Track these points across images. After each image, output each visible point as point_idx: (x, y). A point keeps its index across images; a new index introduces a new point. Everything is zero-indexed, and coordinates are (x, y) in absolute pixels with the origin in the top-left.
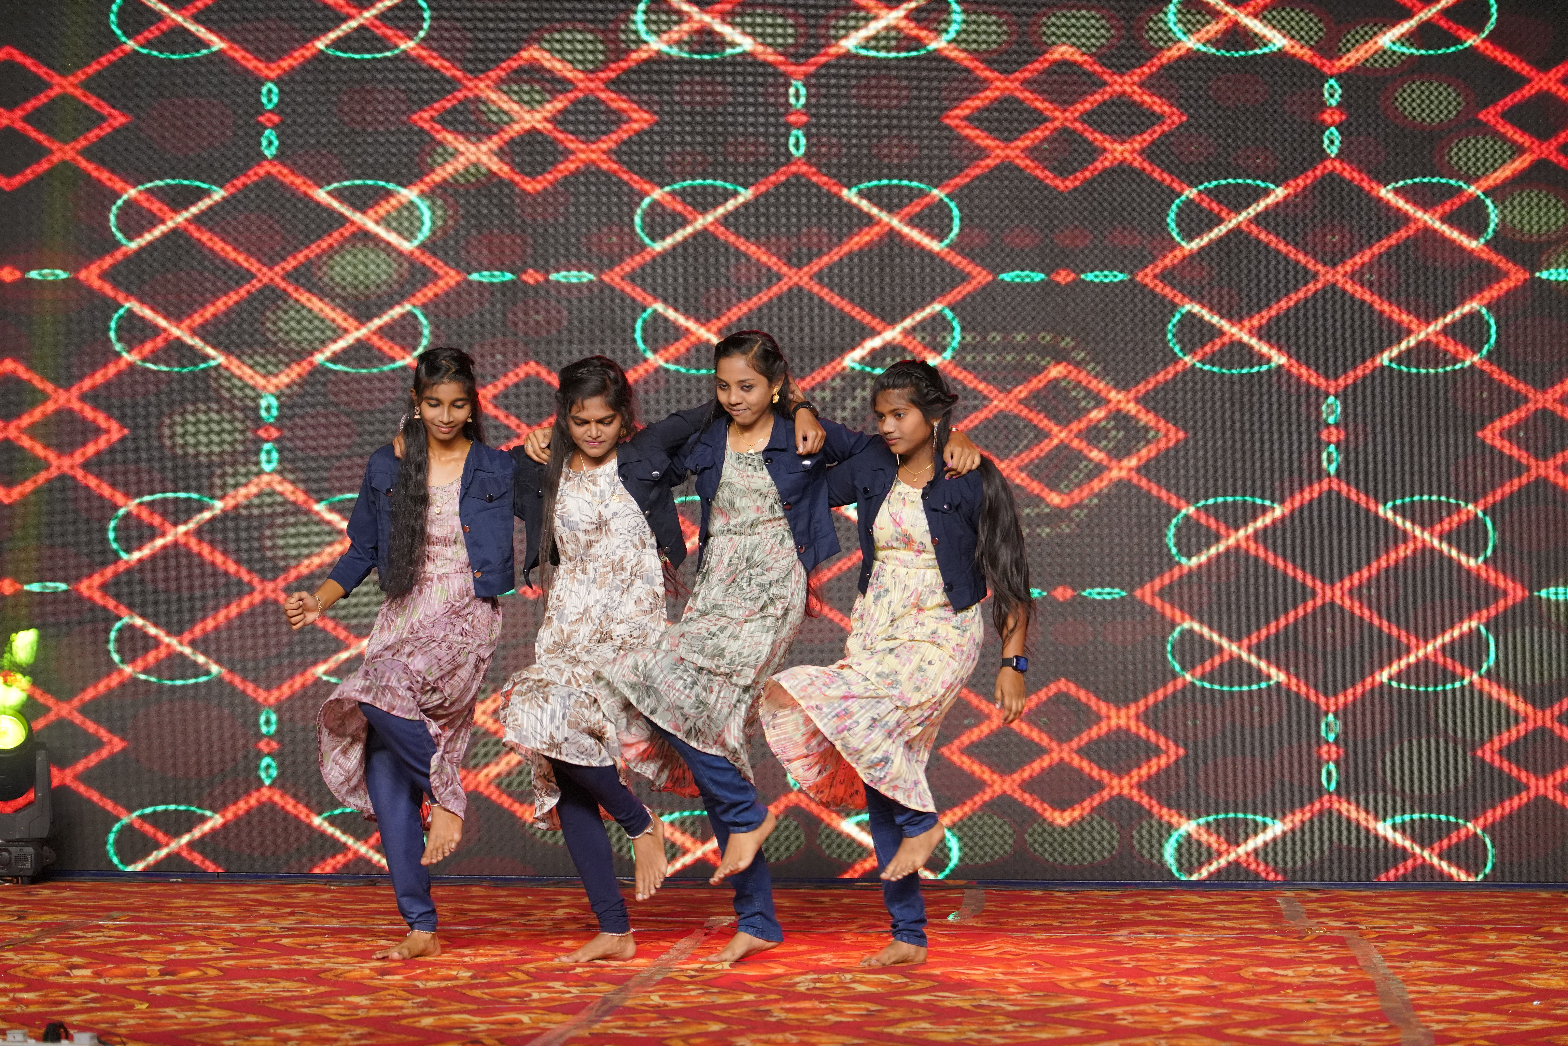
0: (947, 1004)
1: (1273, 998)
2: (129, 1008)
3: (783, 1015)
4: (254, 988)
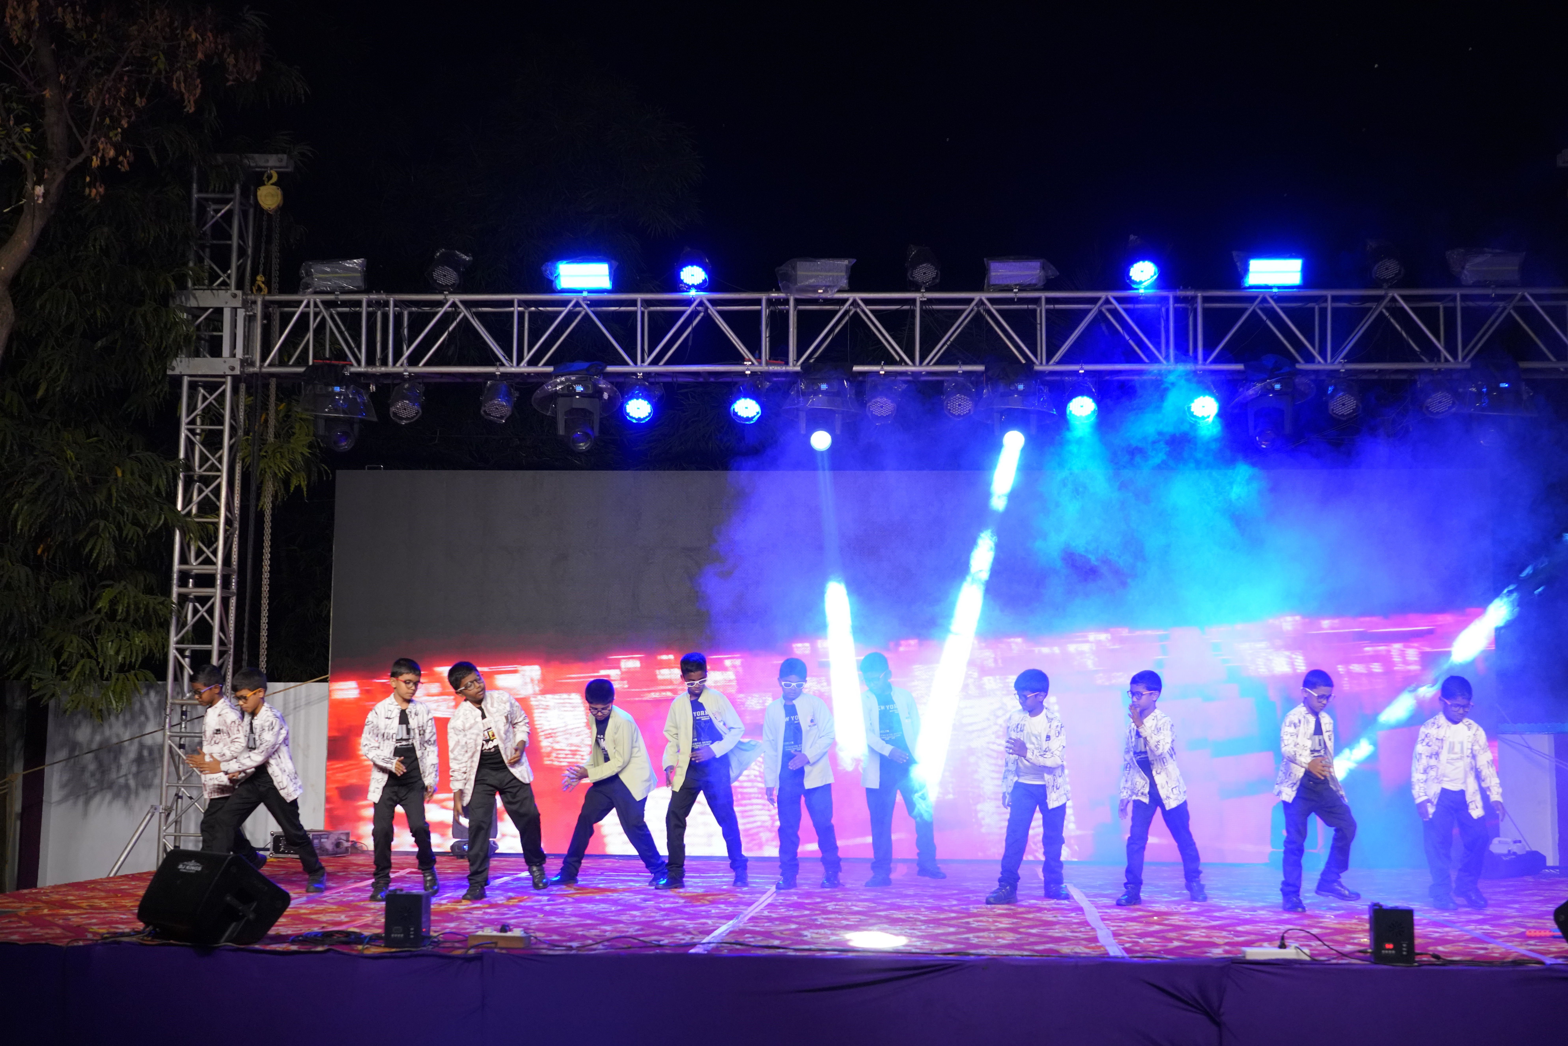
0: (895, 916)
1: (1038, 914)
2: (535, 916)
3: (823, 921)
4: (590, 907)
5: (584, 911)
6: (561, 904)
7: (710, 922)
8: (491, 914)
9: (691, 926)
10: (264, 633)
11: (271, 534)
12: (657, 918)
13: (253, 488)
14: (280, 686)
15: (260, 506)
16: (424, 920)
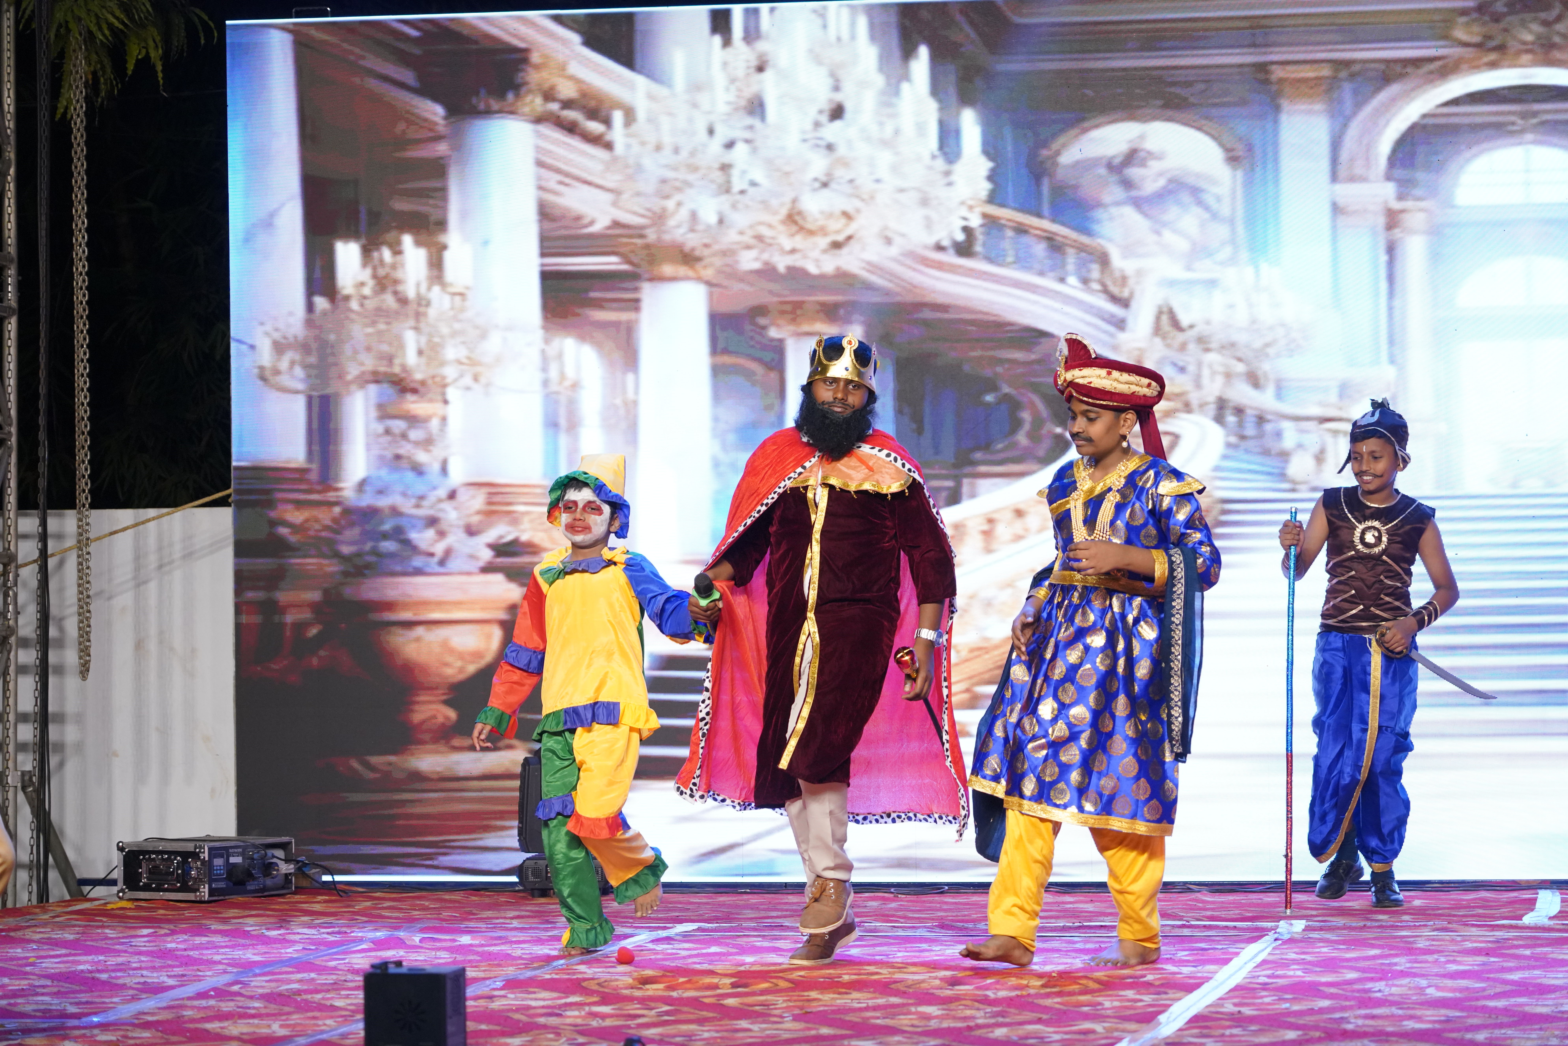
0: (1526, 1009)
2: (704, 1021)
3: (1360, 1022)
4: (827, 1000)
5: (815, 1007)
6: (763, 992)
7: (1099, 1027)
8: (604, 1016)
9: (1057, 1037)
10: (82, 399)
11: (87, 172)
12: (980, 1021)
13: (43, 67)
14: (125, 516)
15: (61, 110)
16: (450, 1029)
